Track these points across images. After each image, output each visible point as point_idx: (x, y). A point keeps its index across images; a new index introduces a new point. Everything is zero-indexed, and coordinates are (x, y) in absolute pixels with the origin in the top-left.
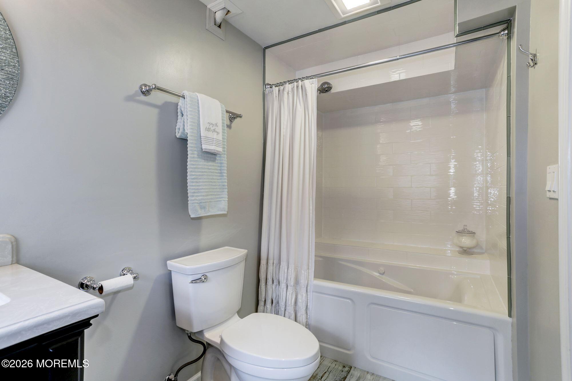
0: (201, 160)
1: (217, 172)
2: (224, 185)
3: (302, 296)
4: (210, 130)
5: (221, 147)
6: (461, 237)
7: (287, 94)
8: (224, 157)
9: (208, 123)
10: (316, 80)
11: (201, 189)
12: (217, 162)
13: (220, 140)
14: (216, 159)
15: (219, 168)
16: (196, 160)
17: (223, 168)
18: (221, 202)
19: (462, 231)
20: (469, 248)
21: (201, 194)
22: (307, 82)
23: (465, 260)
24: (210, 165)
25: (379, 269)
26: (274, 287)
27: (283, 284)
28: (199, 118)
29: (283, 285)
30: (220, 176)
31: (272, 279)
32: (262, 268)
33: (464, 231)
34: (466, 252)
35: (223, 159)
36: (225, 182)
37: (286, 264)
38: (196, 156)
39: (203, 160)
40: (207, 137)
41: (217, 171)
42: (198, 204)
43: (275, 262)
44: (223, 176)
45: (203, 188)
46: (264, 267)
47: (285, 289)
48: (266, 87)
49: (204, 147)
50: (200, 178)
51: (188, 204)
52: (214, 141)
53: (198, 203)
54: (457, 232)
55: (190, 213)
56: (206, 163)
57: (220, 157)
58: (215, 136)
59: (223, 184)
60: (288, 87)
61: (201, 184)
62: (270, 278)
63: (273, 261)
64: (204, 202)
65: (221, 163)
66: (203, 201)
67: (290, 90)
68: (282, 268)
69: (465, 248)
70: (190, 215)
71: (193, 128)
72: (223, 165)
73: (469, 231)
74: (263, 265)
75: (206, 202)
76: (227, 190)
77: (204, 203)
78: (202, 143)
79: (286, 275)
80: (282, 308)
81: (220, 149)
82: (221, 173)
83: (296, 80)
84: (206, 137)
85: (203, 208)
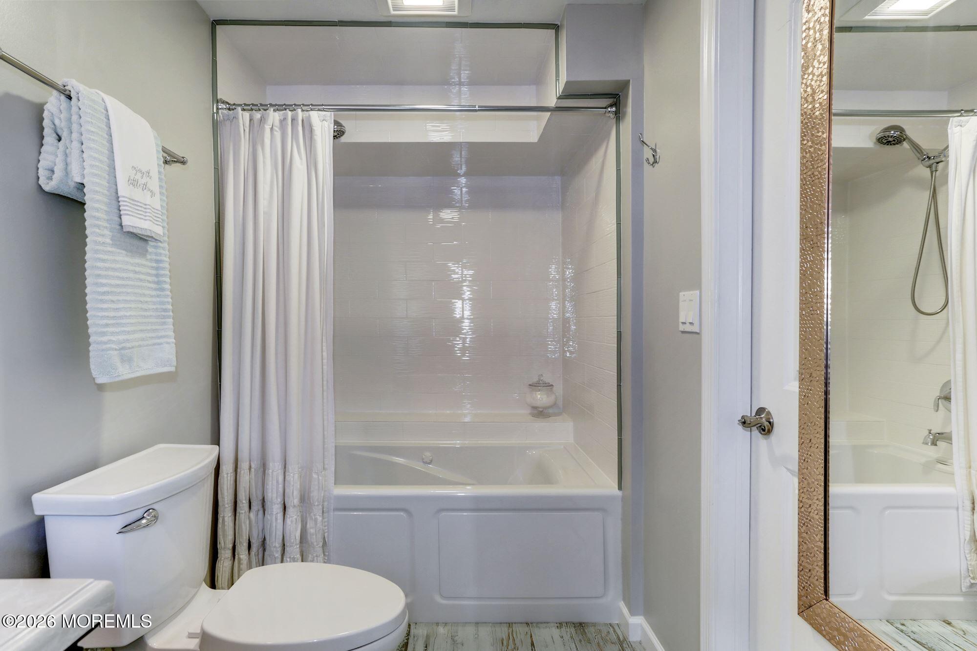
0: (118, 251)
1: (151, 280)
2: (165, 310)
3: (316, 520)
4: (138, 185)
5: (160, 225)
6: (534, 392)
7: (269, 129)
8: (164, 249)
9: (133, 167)
10: (331, 114)
11: (121, 317)
12: (149, 257)
13: (157, 210)
14: (147, 251)
15: (154, 272)
16: (109, 249)
17: (162, 272)
18: (162, 346)
19: (536, 384)
20: (546, 408)
21: (123, 329)
22: (315, 116)
23: (540, 425)
24: (139, 265)
25: (424, 456)
26: (252, 515)
27: (276, 505)
28: (112, 151)
29: (275, 509)
30: (156, 289)
31: (248, 501)
32: (226, 482)
33: (539, 384)
34: (540, 413)
35: (162, 251)
36: (168, 302)
37: (280, 467)
38: (108, 241)
39: (124, 252)
40: (133, 200)
41: (150, 278)
42: (116, 352)
43: (253, 466)
44: (163, 290)
45: (126, 316)
46: (229, 478)
47: (280, 516)
48: (218, 105)
49: (127, 221)
50: (120, 293)
51: (89, 351)
52: (148, 211)
53: (116, 350)
54: (530, 385)
55: (94, 373)
56: (127, 259)
57: (156, 247)
58: (148, 200)
59: (164, 307)
60: (274, 117)
61: (121, 306)
62: (244, 498)
63: (250, 464)
64: (130, 346)
65: (157, 261)
66: (128, 345)
67: (277, 123)
68: (272, 474)
69: (541, 408)
70: (94, 379)
71: (100, 173)
72: (161, 265)
73: (546, 384)
74: (227, 474)
75: (133, 347)
76: (171, 320)
77: (129, 348)
78: (122, 213)
79: (281, 486)
80: (275, 554)
81: (159, 231)
82: (158, 283)
83: (292, 107)
84: (130, 199)
85: (126, 360)
